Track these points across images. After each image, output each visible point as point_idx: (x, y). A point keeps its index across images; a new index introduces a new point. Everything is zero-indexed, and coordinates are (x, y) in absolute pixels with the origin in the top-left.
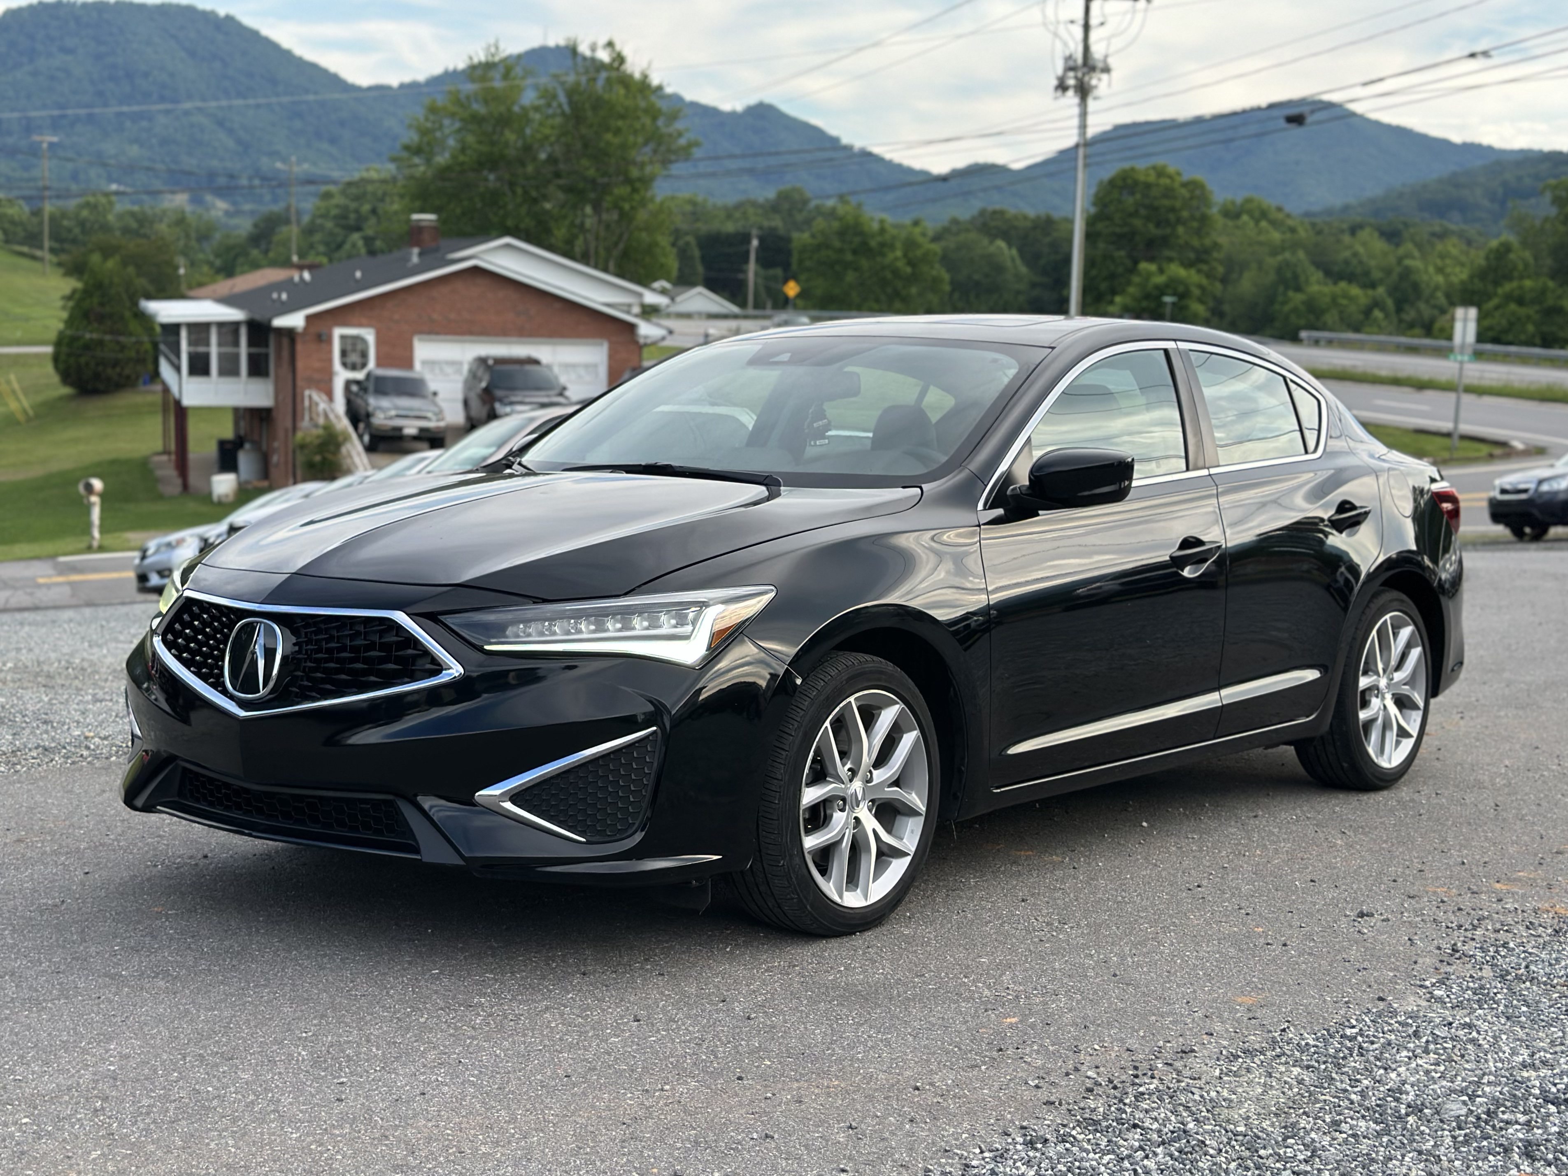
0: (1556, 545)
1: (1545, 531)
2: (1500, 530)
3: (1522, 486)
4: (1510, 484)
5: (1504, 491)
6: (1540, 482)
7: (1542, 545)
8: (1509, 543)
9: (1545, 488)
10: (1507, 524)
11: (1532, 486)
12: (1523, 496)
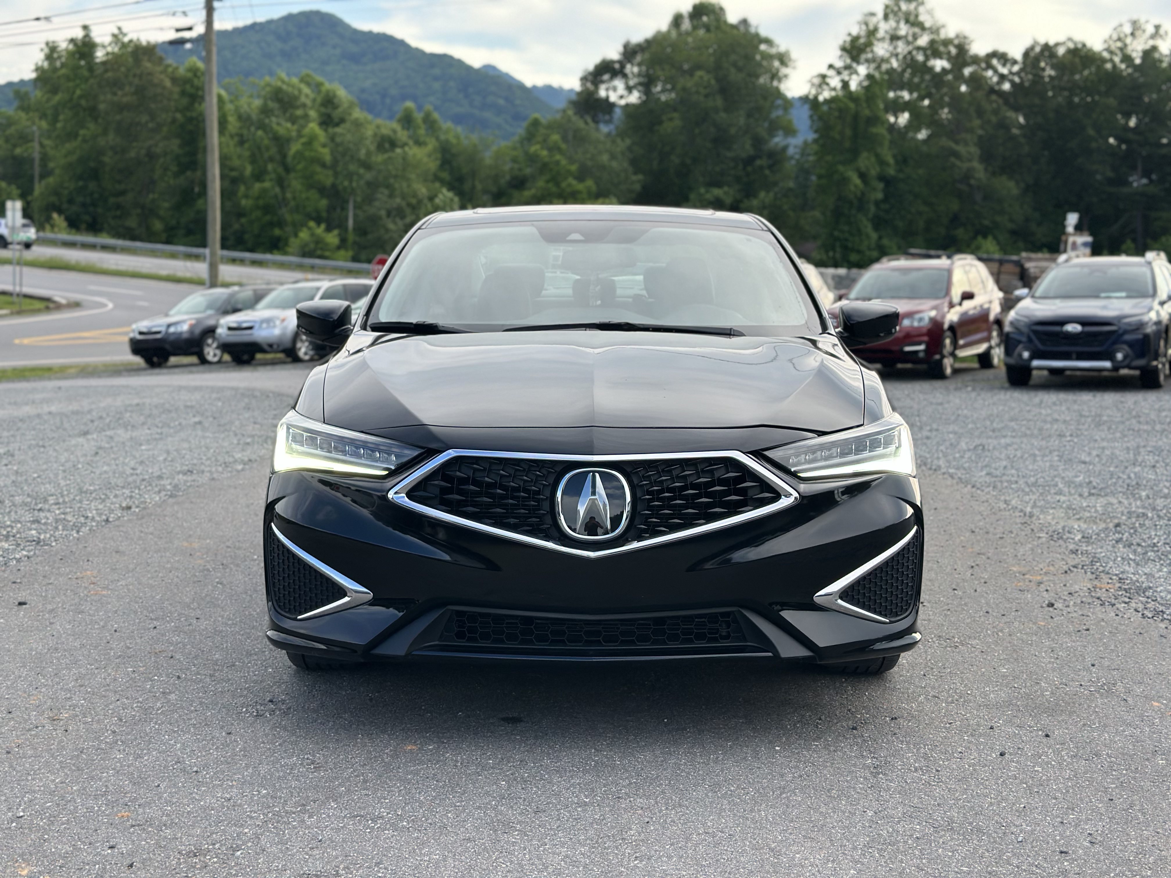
0: (176, 370)
1: (166, 359)
2: (138, 360)
3: (155, 329)
4: (146, 327)
5: (141, 333)
6: (169, 326)
7: (165, 371)
8: (144, 369)
9: (172, 330)
10: (143, 356)
11: (163, 329)
12: (158, 336)
